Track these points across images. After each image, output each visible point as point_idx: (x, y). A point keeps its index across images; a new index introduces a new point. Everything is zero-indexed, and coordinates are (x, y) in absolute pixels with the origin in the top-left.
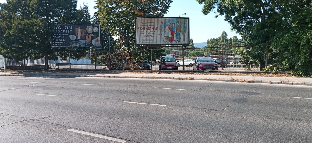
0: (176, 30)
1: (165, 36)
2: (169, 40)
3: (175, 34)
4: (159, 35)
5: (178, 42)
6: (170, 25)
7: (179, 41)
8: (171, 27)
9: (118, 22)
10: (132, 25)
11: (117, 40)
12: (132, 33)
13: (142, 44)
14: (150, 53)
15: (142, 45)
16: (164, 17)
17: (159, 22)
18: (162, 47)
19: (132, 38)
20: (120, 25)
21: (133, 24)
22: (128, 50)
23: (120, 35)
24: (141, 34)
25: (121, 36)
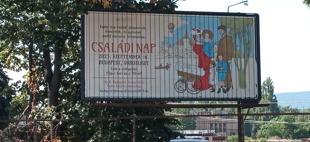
0: (216, 55)
1: (179, 73)
2: (193, 86)
3: (211, 66)
4: (160, 67)
5: (225, 91)
6: (195, 37)
7: (228, 90)
8: (198, 43)
9: (27, 25)
10: (70, 34)
11: (19, 84)
12: (69, 61)
13: (104, 99)
14: (130, 127)
15: (102, 100)
16: (176, 9)
17: (162, 28)
18: (169, 108)
19: (71, 76)
20: (31, 35)
21: (76, 32)
22: (54, 118)
23: (31, 67)
24: (102, 65)
25: (34, 69)
